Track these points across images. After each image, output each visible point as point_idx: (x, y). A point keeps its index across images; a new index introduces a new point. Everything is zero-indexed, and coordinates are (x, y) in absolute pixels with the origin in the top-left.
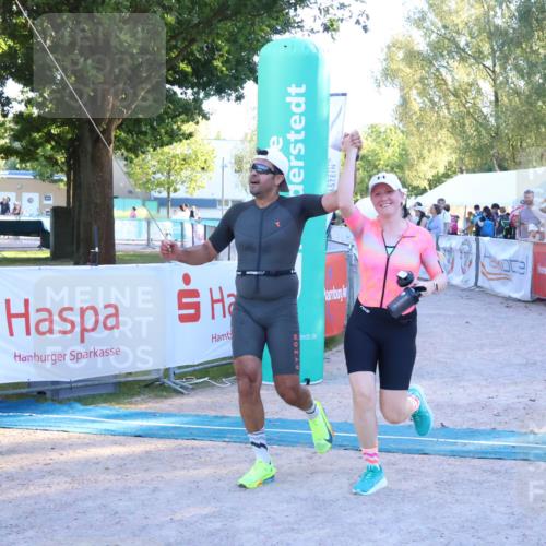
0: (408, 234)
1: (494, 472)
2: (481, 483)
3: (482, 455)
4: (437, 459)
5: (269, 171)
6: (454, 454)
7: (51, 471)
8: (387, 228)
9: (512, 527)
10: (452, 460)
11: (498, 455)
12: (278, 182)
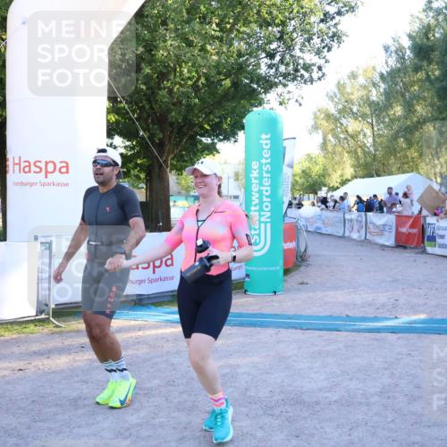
0: (219, 210)
1: (376, 340)
2: (368, 346)
3: (370, 330)
4: (346, 333)
6: (353, 331)
9: (386, 369)
10: (353, 334)
11: (378, 330)
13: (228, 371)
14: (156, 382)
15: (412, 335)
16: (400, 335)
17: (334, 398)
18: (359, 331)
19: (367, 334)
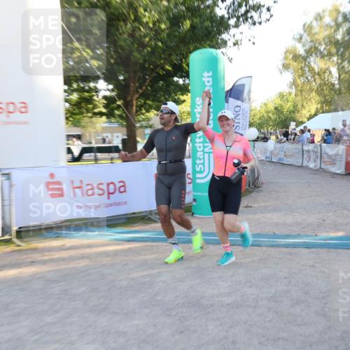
0: (237, 140)
1: (290, 254)
2: (280, 259)
3: (287, 246)
4: (264, 249)
5: (168, 113)
6: (273, 246)
7: (83, 257)
8: (226, 137)
9: (286, 278)
10: (272, 249)
11: (295, 246)
12: (173, 118)
13: (147, 279)
14: (83, 289)
15: (323, 250)
16: (313, 250)
17: (228, 302)
18: (278, 246)
19: (283, 249)
